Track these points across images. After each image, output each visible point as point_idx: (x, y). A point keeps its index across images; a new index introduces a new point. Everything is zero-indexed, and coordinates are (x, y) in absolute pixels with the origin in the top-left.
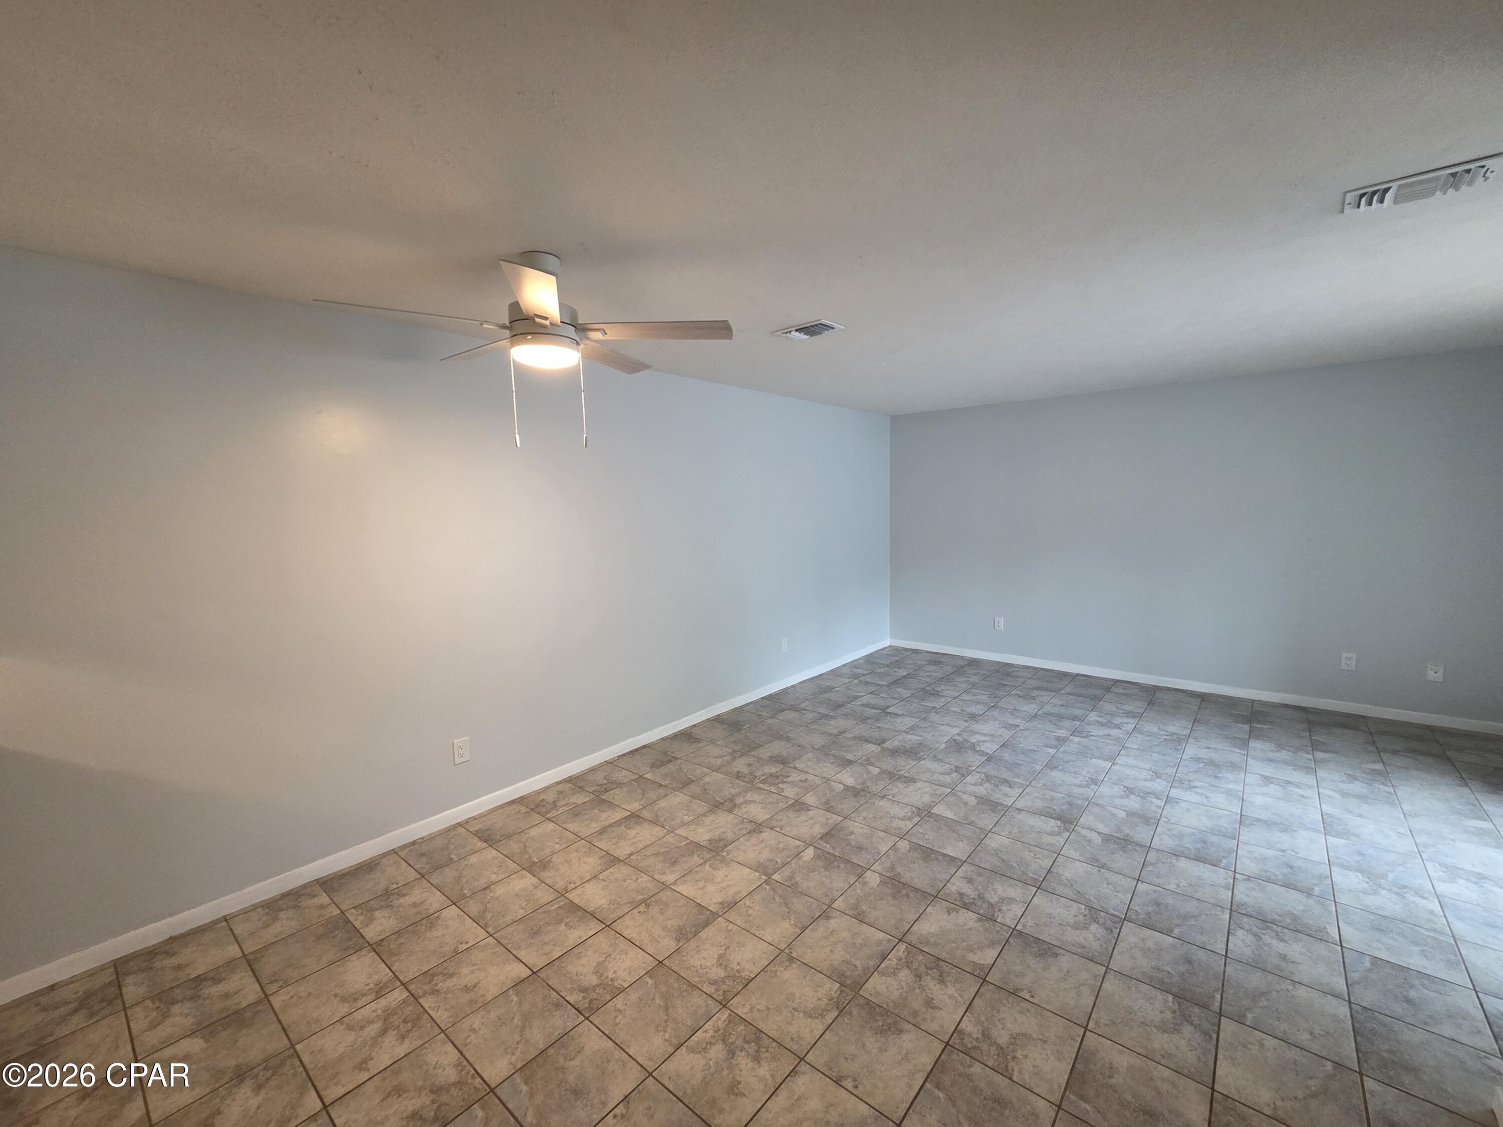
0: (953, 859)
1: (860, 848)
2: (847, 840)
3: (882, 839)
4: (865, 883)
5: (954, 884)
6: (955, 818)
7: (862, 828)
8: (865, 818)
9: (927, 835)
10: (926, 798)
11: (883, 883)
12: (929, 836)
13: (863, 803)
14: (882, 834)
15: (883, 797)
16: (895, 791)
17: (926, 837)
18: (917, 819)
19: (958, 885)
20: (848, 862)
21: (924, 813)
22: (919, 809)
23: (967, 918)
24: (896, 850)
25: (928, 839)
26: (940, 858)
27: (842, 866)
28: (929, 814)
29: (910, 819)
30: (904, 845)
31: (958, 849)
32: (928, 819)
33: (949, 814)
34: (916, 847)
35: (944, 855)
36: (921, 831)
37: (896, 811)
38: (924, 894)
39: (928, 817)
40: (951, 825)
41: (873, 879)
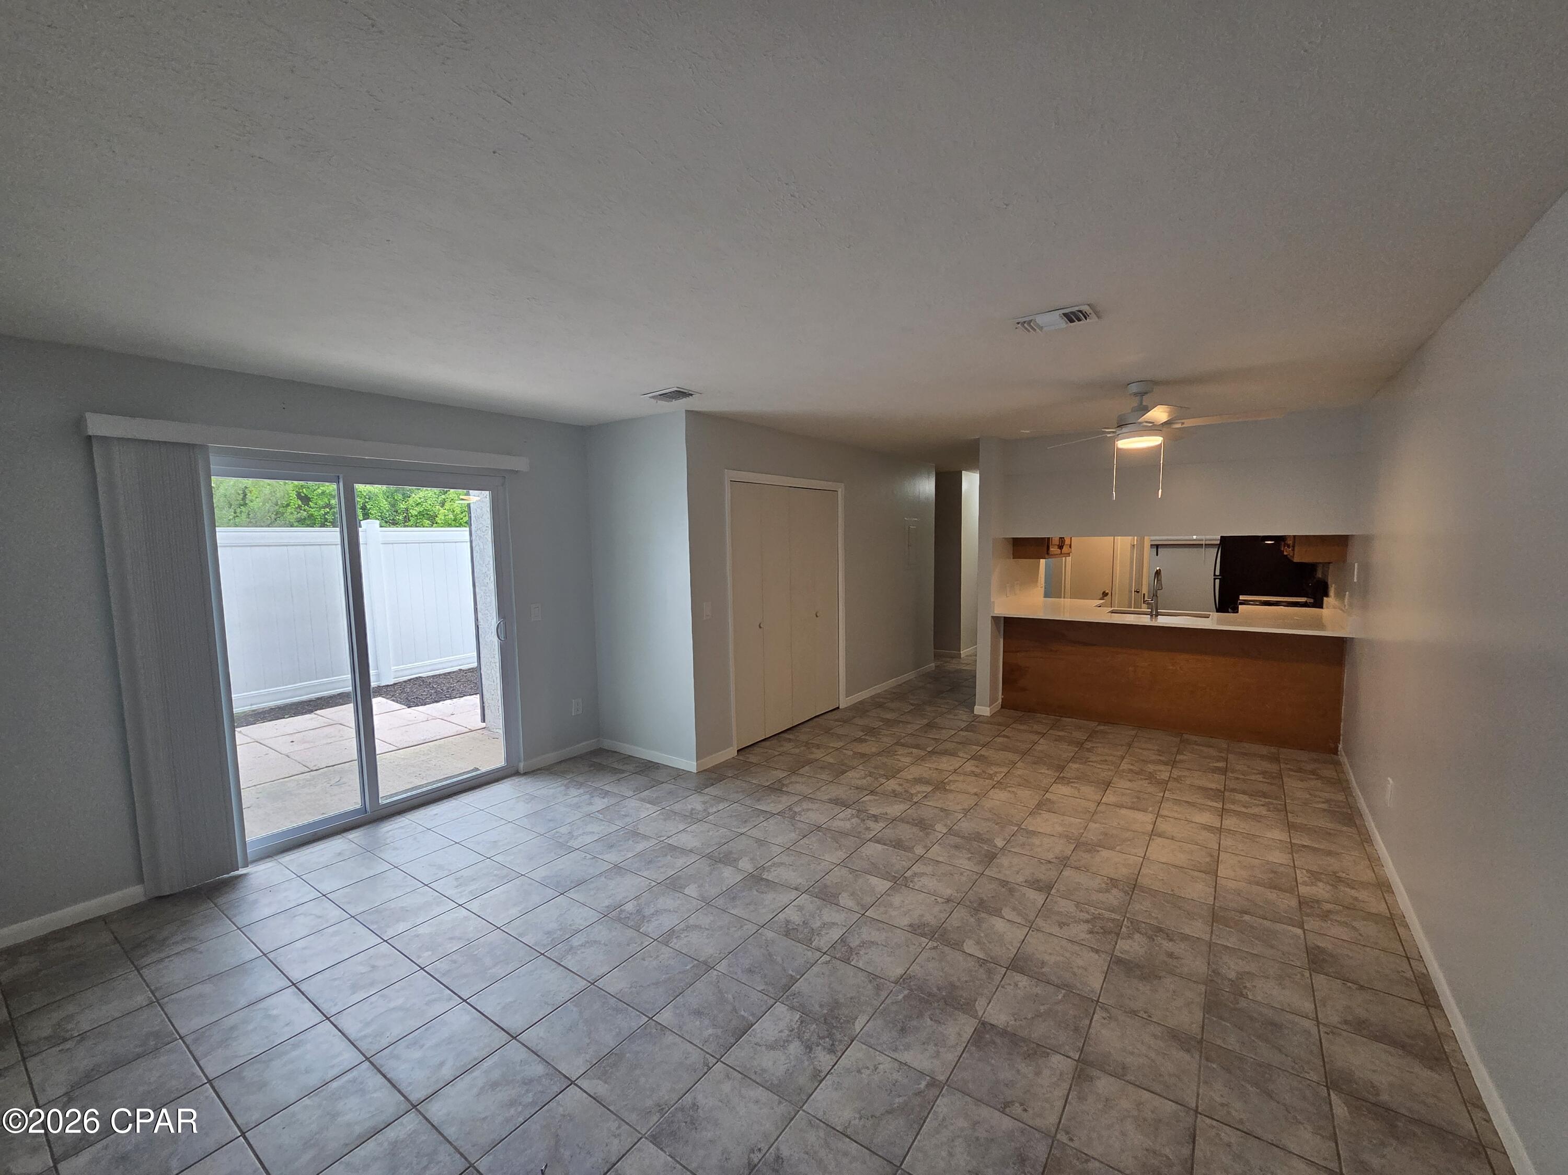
0: (878, 842)
1: (957, 847)
2: (972, 853)
3: (938, 855)
4: (945, 825)
5: (880, 827)
6: (869, 877)
7: (962, 864)
8: (961, 874)
9: (898, 861)
10: (897, 899)
11: (932, 826)
12: (896, 859)
13: (970, 891)
14: (941, 859)
15: (948, 901)
16: (936, 909)
17: (899, 858)
18: (907, 874)
19: (877, 827)
20: (963, 837)
21: (900, 881)
22: (906, 886)
23: (873, 811)
24: (925, 847)
25: (898, 855)
26: (888, 842)
27: (967, 835)
28: (895, 880)
29: (915, 874)
30: (919, 850)
31: (873, 850)
32: (896, 875)
33: (874, 880)
34: (909, 849)
35: (885, 844)
36: (904, 862)
37: (930, 883)
38: (902, 820)
39: (896, 877)
40: (874, 869)
41: (940, 828)
